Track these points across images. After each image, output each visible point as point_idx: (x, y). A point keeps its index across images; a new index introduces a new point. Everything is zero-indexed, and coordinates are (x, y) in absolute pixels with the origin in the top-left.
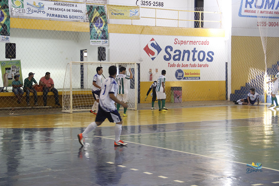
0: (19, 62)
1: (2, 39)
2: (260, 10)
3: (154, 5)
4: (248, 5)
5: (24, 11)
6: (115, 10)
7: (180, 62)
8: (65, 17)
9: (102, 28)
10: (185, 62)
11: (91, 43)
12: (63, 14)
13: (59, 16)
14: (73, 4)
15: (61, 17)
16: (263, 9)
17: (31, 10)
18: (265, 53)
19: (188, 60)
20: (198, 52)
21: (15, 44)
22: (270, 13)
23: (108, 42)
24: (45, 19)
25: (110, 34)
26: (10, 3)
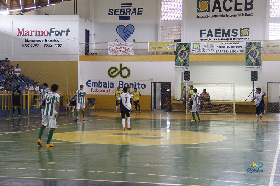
1: (184, 69)
5: (200, 50)
6: (271, 44)
8: (229, 52)
11: (246, 69)
12: (228, 50)
14: (235, 42)
15: (226, 52)
17: (205, 49)
21: (189, 72)
23: (261, 68)
24: (215, 54)
25: (263, 62)
26: (192, 46)
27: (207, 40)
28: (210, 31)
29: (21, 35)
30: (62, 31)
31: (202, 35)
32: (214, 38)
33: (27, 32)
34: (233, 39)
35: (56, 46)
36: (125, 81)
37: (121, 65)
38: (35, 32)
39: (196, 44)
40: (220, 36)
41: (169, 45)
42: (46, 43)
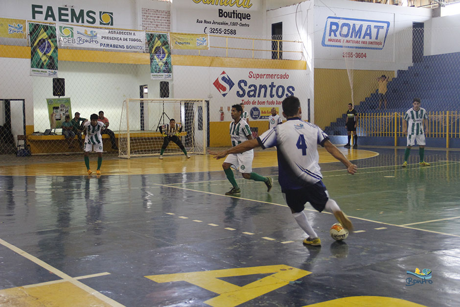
0: (68, 101)
1: (49, 74)
2: (346, 39)
3: (225, 33)
4: (332, 33)
5: (74, 41)
6: (179, 39)
7: (256, 99)
8: (121, 47)
9: (164, 60)
10: (262, 99)
11: (152, 78)
12: (119, 44)
13: (114, 46)
14: (130, 32)
15: (117, 47)
16: (349, 38)
17: (82, 40)
18: (352, 88)
19: (265, 96)
20: (276, 87)
21: (63, 80)
22: (357, 42)
23: (171, 76)
24: (99, 50)
25: (174, 66)
26: (58, 32)
28: (50, 9)
31: (36, 15)
39: (65, 28)
40: (67, 21)
41: (13, 26)
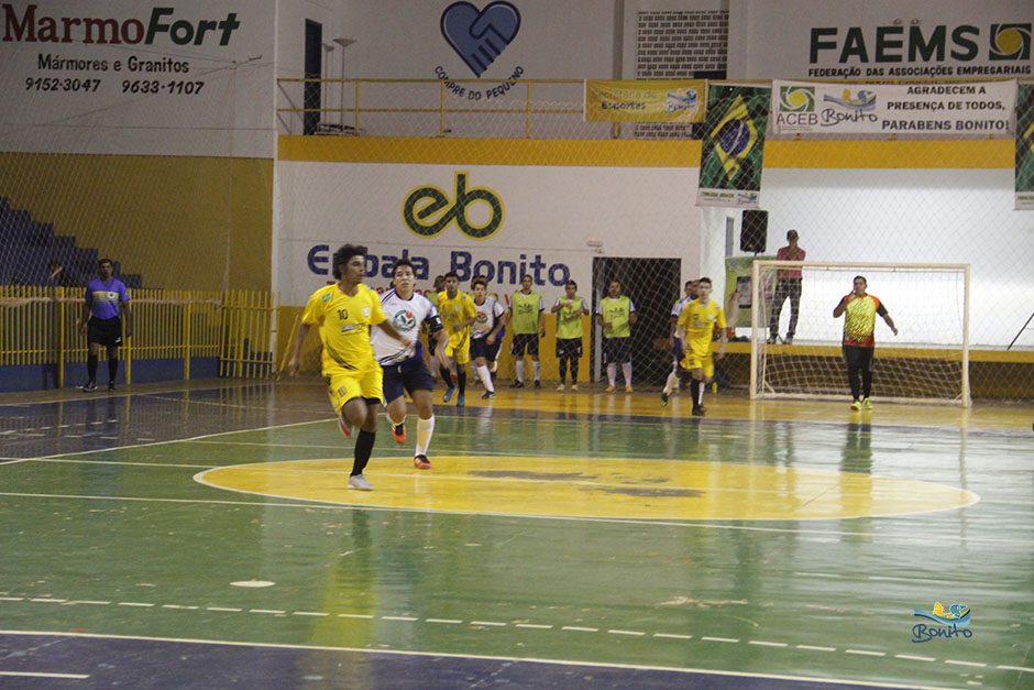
1: (739, 200)
5: (813, 119)
8: (940, 127)
12: (935, 120)
13: (921, 125)
14: (971, 86)
15: (928, 128)
17: (835, 115)
21: (764, 215)
24: (878, 137)
27: (840, 73)
28: (855, 33)
29: (19, 39)
30: (205, 26)
31: (820, 52)
32: (872, 64)
33: (47, 23)
34: (955, 71)
35: (176, 89)
36: (480, 250)
37: (461, 178)
38: (83, 24)
39: (793, 89)
40: (898, 58)
41: (677, 94)
42: (133, 77)
